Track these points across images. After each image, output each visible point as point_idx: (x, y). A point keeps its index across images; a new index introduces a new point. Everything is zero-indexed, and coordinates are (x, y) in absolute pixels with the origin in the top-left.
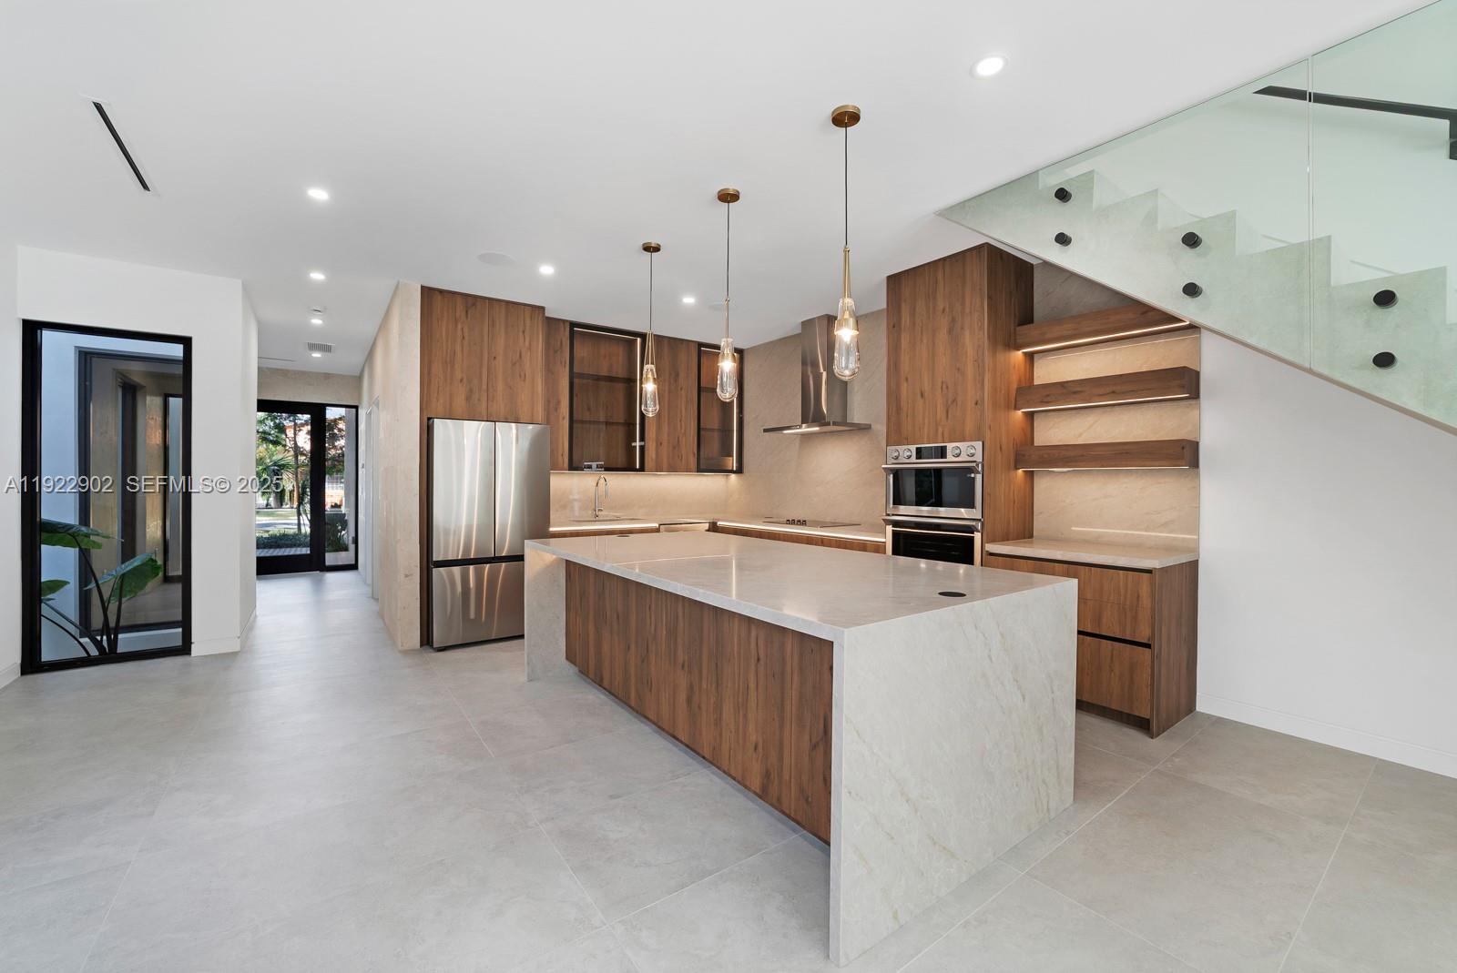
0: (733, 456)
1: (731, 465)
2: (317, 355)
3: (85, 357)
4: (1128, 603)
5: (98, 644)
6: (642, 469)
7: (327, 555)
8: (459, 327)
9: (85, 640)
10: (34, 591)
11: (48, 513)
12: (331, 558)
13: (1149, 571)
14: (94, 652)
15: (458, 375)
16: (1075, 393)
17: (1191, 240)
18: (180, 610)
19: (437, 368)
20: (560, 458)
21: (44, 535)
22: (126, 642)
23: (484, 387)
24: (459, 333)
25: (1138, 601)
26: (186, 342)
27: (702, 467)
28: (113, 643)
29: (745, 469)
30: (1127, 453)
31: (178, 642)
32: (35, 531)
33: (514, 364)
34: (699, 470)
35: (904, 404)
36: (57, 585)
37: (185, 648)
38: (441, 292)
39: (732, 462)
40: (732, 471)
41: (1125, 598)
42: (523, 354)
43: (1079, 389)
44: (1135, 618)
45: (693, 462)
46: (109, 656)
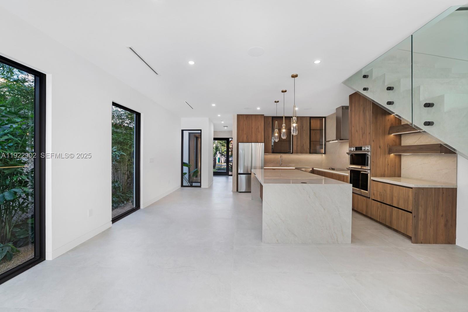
0: (323, 149)
1: (322, 151)
2: (226, 128)
3: (190, 133)
4: (406, 198)
5: (190, 184)
6: (292, 153)
7: (229, 172)
8: (245, 122)
9: (189, 183)
10: (183, 174)
11: (184, 161)
12: (230, 173)
13: (412, 188)
14: (190, 185)
15: (245, 133)
16: (406, 128)
17: (390, 89)
18: (200, 180)
19: (240, 132)
20: (269, 150)
21: (184, 165)
22: (194, 184)
23: (250, 135)
24: (245, 123)
25: (409, 198)
26: (201, 130)
27: (311, 152)
28: (192, 184)
29: (326, 153)
30: (421, 149)
31: (200, 185)
32: (183, 164)
33: (257, 129)
34: (310, 153)
35: (353, 134)
36: (186, 173)
37: (200, 186)
38: (241, 115)
39: (323, 151)
40: (323, 153)
41: (405, 196)
42: (259, 126)
43: (407, 127)
44: (408, 203)
45: (308, 151)
46: (191, 186)
